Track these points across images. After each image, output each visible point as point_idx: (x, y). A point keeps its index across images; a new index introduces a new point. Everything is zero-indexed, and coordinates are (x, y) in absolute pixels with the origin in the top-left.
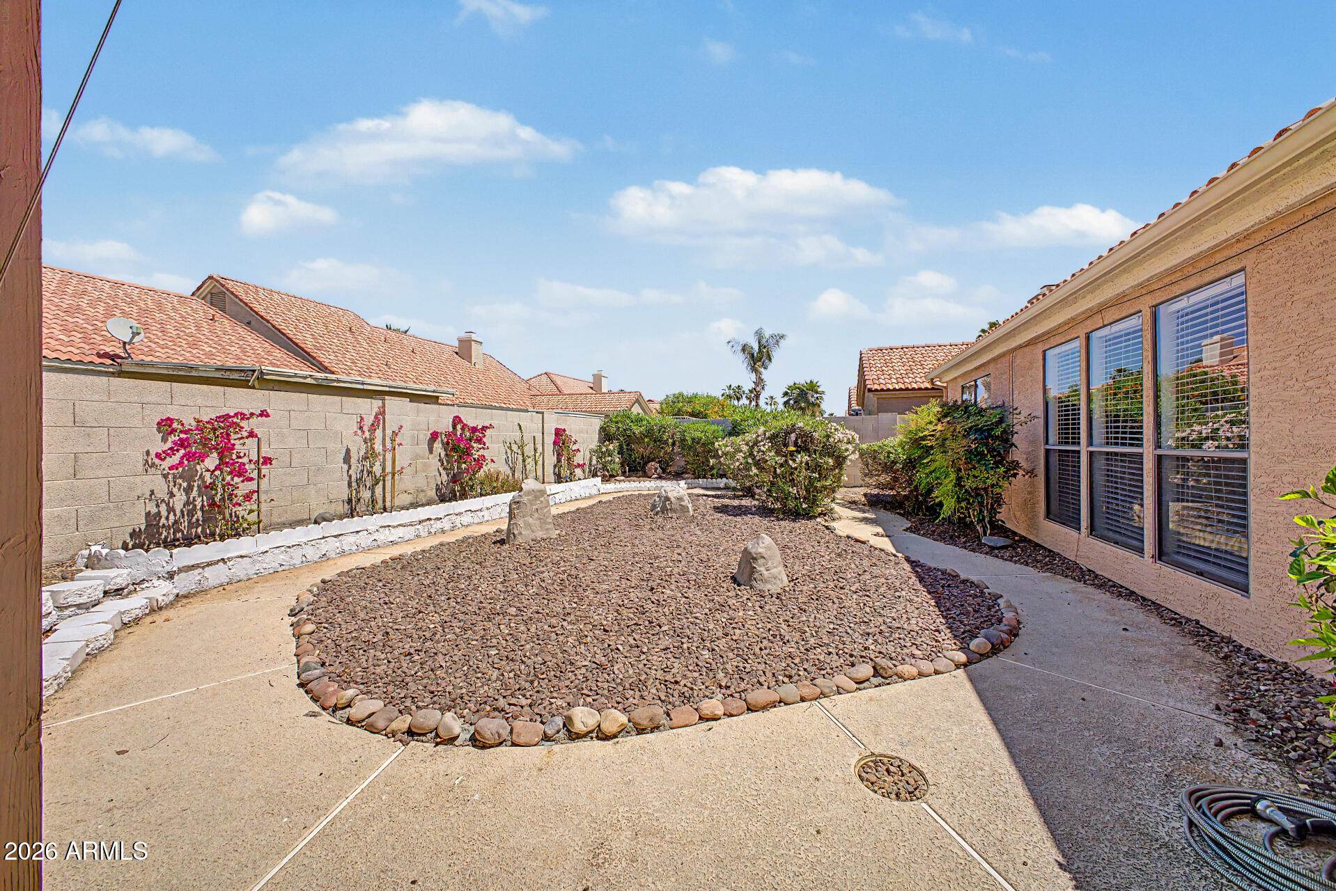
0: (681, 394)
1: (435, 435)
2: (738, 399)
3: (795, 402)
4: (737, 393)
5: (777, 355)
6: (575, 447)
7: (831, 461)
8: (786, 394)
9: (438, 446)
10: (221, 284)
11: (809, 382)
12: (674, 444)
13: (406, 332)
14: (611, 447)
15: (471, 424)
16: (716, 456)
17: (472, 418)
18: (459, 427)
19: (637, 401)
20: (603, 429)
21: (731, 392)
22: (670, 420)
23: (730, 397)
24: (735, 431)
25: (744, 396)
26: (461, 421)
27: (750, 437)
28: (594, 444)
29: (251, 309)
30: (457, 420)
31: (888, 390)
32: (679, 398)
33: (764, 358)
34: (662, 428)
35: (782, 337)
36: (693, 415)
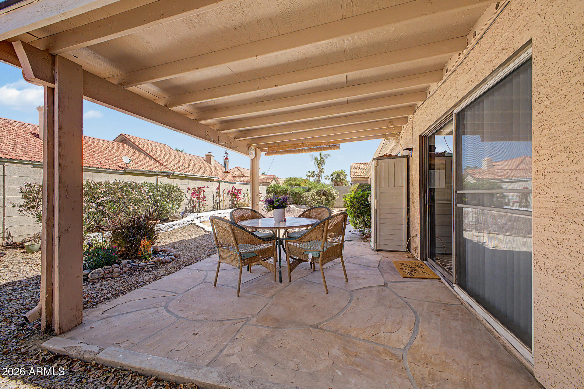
0: (291, 178)
1: (229, 191)
2: (313, 177)
3: (335, 179)
4: (312, 175)
5: (327, 161)
6: (261, 195)
7: (331, 198)
8: (332, 175)
9: (229, 194)
10: (125, 137)
11: (341, 171)
12: (290, 195)
13: (182, 151)
14: (271, 195)
15: (237, 188)
16: (303, 198)
17: (237, 187)
18: (234, 189)
19: (274, 179)
20: (267, 189)
21: (310, 174)
22: (289, 187)
23: (309, 176)
24: (308, 190)
25: (315, 176)
26: (234, 188)
27: (312, 192)
28: (265, 195)
29: (137, 146)
30: (233, 187)
31: (357, 178)
32: (290, 179)
33: (322, 163)
34: (286, 190)
35: (329, 155)
36: (296, 185)
